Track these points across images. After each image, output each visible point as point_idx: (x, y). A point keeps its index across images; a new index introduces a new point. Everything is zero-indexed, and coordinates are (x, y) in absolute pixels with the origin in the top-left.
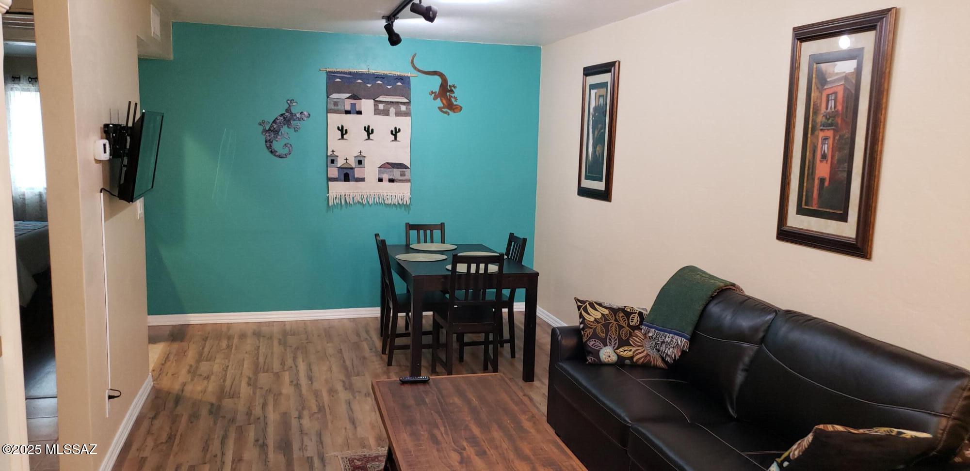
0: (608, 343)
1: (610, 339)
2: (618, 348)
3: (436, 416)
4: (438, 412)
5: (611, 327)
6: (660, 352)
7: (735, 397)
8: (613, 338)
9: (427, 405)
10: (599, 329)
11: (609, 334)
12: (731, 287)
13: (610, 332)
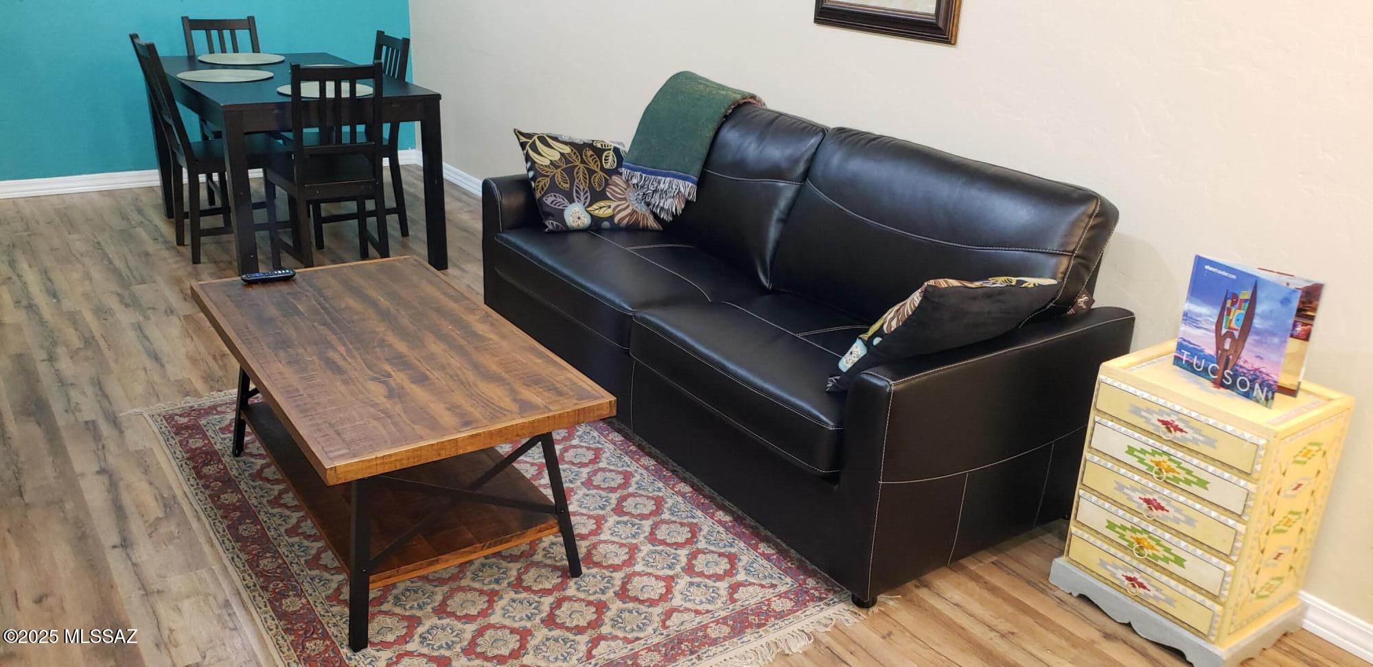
0: (575, 197)
1: (577, 192)
2: (590, 205)
3: (324, 331)
4: (325, 324)
5: (577, 173)
6: (651, 207)
7: (768, 260)
8: (582, 189)
9: (304, 315)
10: (560, 176)
11: (575, 183)
12: (750, 100)
13: (576, 181)
